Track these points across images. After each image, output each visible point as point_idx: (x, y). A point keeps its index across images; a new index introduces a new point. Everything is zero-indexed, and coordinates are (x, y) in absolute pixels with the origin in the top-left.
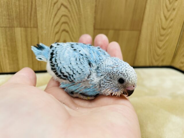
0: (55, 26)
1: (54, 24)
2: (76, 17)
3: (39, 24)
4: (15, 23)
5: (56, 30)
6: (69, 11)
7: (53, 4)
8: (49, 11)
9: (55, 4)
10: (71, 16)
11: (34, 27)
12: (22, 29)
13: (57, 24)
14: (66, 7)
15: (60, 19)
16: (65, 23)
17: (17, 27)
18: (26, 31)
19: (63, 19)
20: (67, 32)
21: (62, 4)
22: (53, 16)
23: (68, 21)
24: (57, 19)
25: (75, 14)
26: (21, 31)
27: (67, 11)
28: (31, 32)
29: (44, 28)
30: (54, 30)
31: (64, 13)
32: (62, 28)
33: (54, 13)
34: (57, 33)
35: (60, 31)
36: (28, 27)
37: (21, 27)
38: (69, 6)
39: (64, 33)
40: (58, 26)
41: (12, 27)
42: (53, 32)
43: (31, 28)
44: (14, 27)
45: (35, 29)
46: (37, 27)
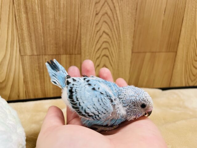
0: (97, 52)
1: (96, 50)
2: (116, 42)
3: (83, 51)
4: (62, 50)
5: (98, 55)
6: (110, 37)
7: (96, 32)
8: (92, 38)
9: (98, 32)
10: (112, 42)
11: (78, 54)
12: (68, 56)
13: (98, 50)
14: (108, 34)
15: (101, 46)
16: (105, 48)
17: (63, 54)
18: (71, 58)
19: (104, 45)
20: (107, 57)
21: (104, 32)
22: (95, 43)
23: (108, 46)
24: (98, 46)
25: (115, 40)
26: (66, 58)
27: (108, 37)
28: (75, 59)
29: (87, 54)
30: (95, 56)
31: (105, 40)
32: (103, 54)
33: (96, 41)
34: (98, 58)
35: (101, 56)
36: (72, 54)
37: (66, 54)
38: (110, 33)
39: (105, 57)
40: (99, 51)
41: (59, 55)
42: (95, 58)
43: (75, 54)
44: (60, 55)
45: (79, 56)
46: (80, 54)
